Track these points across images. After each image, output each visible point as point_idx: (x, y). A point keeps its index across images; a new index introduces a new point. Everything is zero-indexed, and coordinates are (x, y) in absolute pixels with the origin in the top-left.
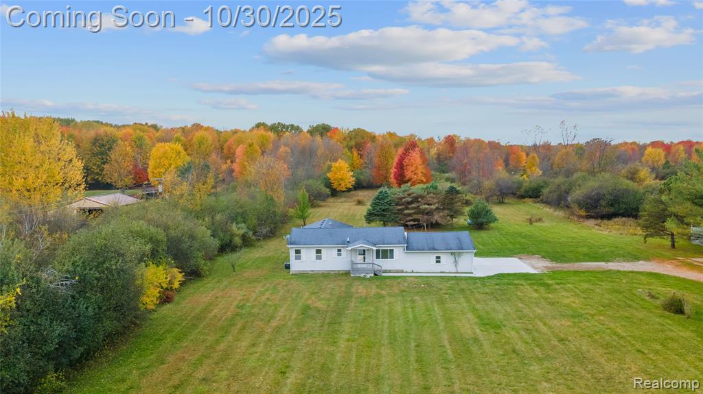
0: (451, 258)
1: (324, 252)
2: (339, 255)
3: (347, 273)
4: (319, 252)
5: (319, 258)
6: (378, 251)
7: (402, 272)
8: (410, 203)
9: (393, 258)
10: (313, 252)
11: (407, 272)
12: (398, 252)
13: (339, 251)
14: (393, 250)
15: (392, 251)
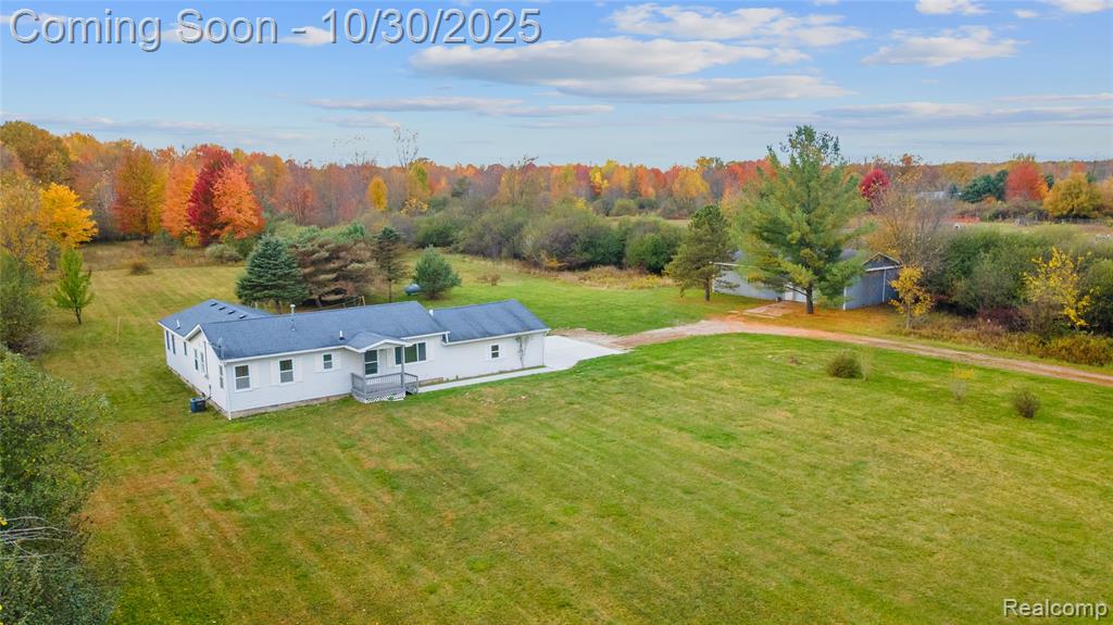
0: (515, 346)
1: (297, 364)
2: (328, 366)
3: (347, 400)
4: (286, 365)
5: (287, 378)
6: (398, 350)
7: (441, 381)
8: (328, 260)
9: (424, 359)
10: (275, 368)
11: (448, 381)
12: (433, 346)
13: (328, 358)
14: (424, 344)
15: (422, 346)
